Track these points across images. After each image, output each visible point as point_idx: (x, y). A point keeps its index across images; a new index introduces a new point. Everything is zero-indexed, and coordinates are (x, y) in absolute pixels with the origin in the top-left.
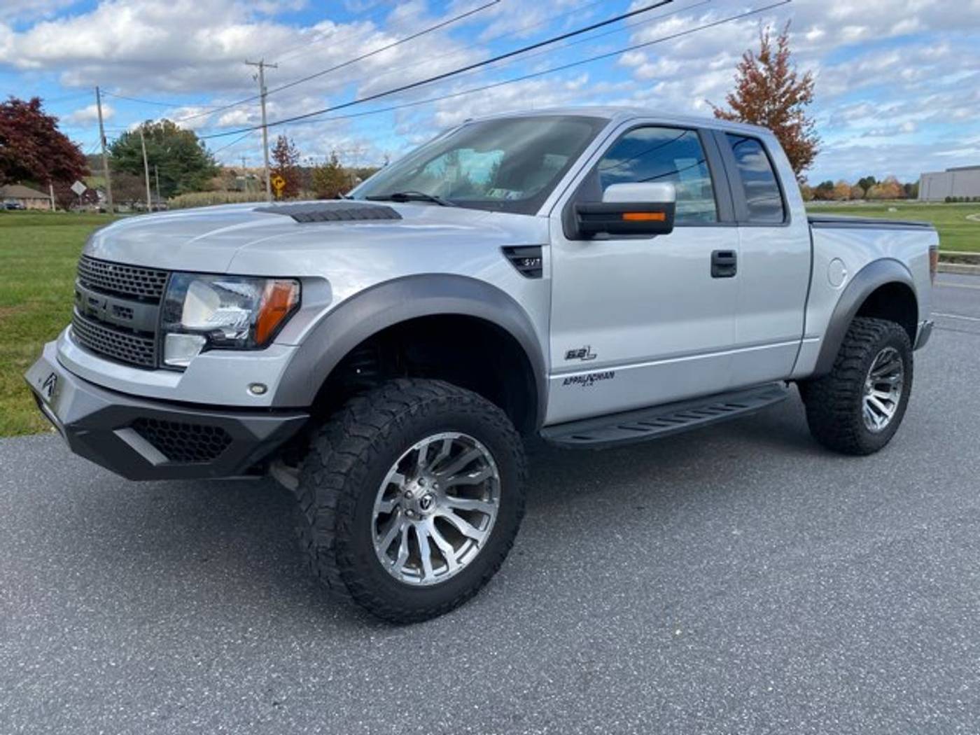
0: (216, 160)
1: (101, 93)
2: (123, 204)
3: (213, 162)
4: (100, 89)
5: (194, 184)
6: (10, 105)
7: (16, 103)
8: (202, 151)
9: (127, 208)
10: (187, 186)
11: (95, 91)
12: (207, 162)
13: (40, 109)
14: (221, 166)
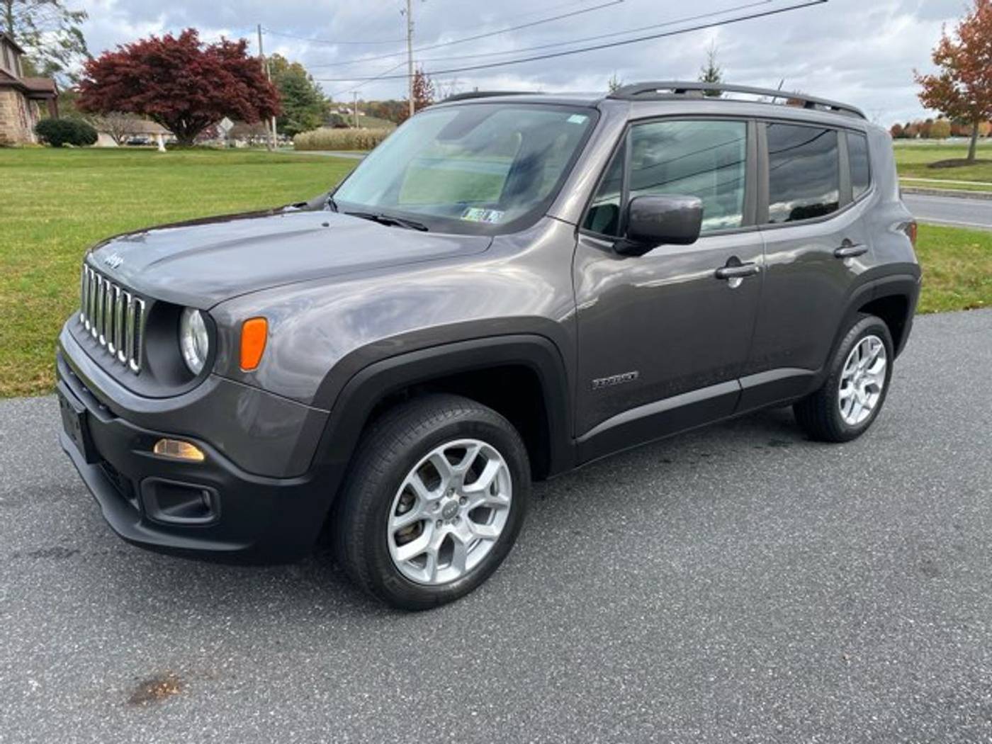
0: (325, 94)
1: (262, 31)
2: (240, 139)
3: (322, 97)
4: (262, 27)
5: (304, 119)
6: (221, 46)
7: (226, 44)
8: (310, 85)
9: (244, 142)
10: (298, 122)
11: (257, 28)
12: (315, 98)
13: (246, 51)
14: (329, 101)
